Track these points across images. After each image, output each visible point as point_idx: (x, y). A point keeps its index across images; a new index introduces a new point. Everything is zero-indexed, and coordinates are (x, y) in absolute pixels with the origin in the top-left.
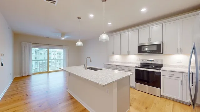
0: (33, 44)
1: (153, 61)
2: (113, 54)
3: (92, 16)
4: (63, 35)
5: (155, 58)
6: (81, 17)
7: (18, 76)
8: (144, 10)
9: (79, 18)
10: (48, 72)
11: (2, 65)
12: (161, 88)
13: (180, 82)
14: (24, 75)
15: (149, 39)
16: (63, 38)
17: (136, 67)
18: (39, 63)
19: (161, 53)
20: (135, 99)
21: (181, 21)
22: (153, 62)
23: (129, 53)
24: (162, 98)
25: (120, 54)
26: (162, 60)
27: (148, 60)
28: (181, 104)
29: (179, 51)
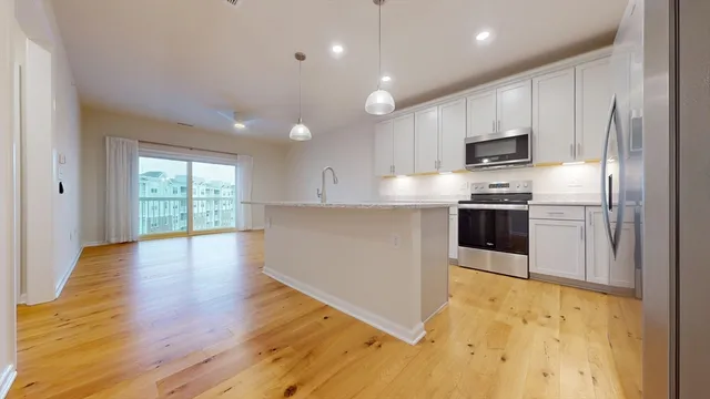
0: (143, 145)
1: (507, 185)
2: (392, 173)
3: (337, 49)
4: (240, 115)
5: (511, 179)
6: (304, 52)
7: (95, 243)
8: (483, 36)
9: (300, 57)
10: (189, 234)
11: (61, 191)
12: (528, 254)
13: (578, 232)
14: (113, 241)
15: (497, 124)
16: (240, 126)
17: (460, 202)
18: (149, 219)
19: (529, 159)
20: (459, 285)
21: (579, 68)
22: (504, 190)
23: (439, 167)
24: (531, 282)
25: (413, 174)
26: (530, 183)
27: (492, 186)
28: (581, 292)
29: (576, 153)
